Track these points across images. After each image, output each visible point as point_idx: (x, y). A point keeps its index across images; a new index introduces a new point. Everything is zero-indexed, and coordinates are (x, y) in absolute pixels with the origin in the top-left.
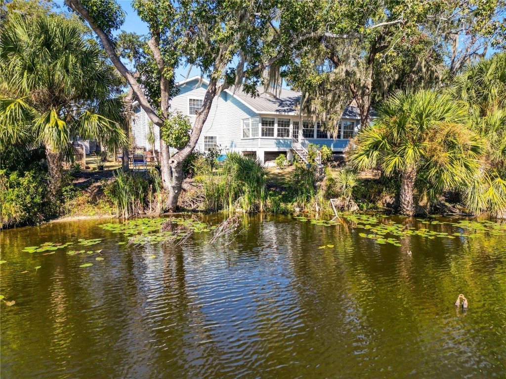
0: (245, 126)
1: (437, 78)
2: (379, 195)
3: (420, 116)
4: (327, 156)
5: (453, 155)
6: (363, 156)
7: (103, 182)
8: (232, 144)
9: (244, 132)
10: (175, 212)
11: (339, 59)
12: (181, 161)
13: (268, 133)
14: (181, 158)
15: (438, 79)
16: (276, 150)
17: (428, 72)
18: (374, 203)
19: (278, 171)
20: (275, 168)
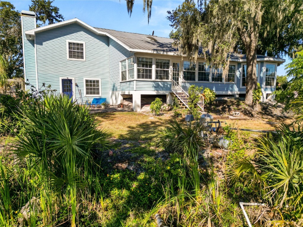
0: (123, 68)
4: (210, 100)
9: (122, 74)
13: (144, 75)
16: (154, 93)
19: (152, 118)
20: (151, 114)
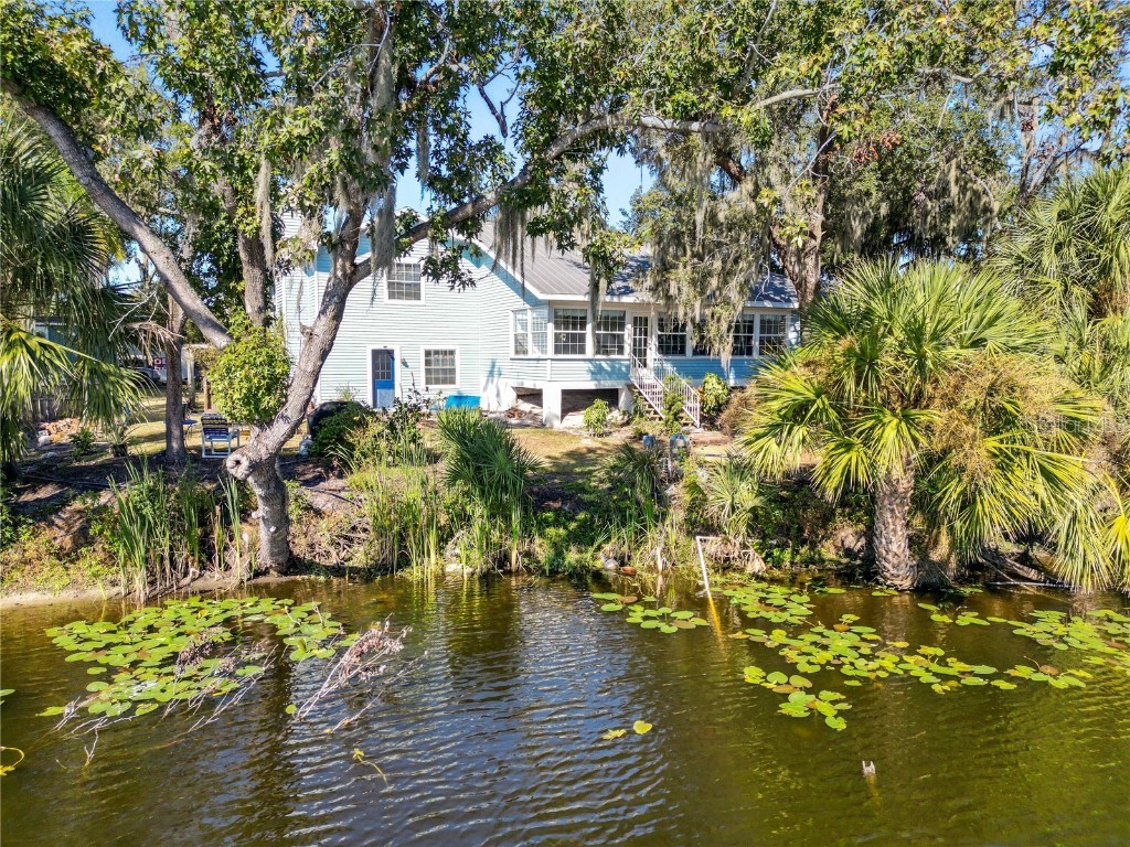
0: (519, 326)
1: (987, 209)
2: (824, 527)
3: (915, 334)
4: (718, 402)
5: (1010, 446)
6: (765, 439)
7: (89, 501)
8: (493, 366)
9: (516, 340)
10: (286, 574)
11: (741, 167)
12: (264, 457)
13: (569, 345)
14: (263, 451)
15: (991, 211)
16: (591, 385)
17: (964, 194)
18: (813, 546)
19: (587, 442)
20: (585, 433)
